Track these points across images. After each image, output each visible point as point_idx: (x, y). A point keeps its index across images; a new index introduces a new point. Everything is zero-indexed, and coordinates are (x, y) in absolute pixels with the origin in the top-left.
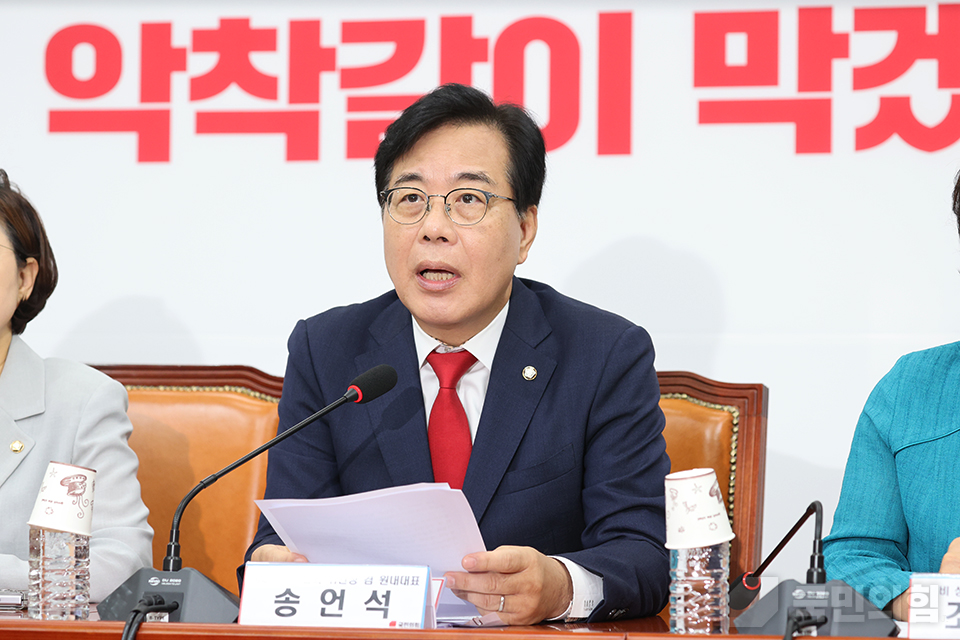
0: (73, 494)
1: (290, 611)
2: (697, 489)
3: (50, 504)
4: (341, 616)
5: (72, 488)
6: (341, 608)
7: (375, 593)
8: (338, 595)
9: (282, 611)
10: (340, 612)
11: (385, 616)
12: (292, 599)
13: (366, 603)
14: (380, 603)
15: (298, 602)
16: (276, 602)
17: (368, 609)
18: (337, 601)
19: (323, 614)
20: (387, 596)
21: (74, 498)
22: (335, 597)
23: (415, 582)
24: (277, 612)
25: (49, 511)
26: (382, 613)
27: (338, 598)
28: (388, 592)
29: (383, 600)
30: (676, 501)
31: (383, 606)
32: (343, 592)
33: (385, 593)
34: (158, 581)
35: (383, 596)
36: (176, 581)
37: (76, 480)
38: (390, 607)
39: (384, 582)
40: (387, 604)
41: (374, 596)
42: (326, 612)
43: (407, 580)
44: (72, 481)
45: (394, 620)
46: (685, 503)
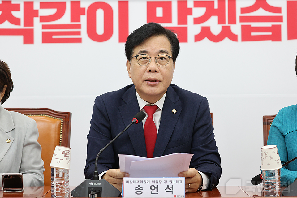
0: (66, 156)
1: (140, 193)
2: (273, 152)
3: (59, 160)
4: (157, 194)
5: (66, 154)
6: (157, 191)
7: (168, 186)
8: (156, 187)
9: (137, 193)
10: (157, 193)
11: (172, 194)
12: (140, 189)
13: (165, 189)
14: (170, 189)
15: (143, 190)
16: (135, 190)
17: (166, 191)
18: (156, 189)
19: (151, 193)
20: (172, 187)
21: (67, 158)
22: (155, 188)
23: (181, 182)
24: (136, 193)
25: (59, 162)
26: (171, 192)
27: (156, 188)
28: (172, 186)
29: (171, 188)
30: (267, 155)
31: (171, 190)
32: (157, 186)
33: (171, 186)
34: (93, 184)
35: (171, 187)
36: (99, 183)
37: (67, 152)
38: (174, 191)
39: (171, 183)
40: (172, 189)
41: (168, 187)
42: (153, 193)
43: (178, 182)
44: (66, 152)
45: (175, 195)
46: (270, 156)
